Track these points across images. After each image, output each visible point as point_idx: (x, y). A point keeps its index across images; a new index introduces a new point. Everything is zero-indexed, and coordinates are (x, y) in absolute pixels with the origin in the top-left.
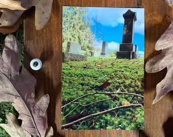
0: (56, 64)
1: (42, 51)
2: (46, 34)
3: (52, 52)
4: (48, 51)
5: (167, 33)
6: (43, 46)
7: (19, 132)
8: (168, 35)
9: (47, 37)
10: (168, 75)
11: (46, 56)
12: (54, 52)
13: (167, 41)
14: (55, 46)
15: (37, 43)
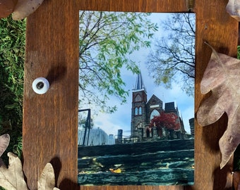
0: (69, 86)
1: (50, 67)
2: (57, 42)
3: (64, 69)
4: (58, 67)
5: (212, 67)
6: (52, 59)
7: (7, 177)
8: (213, 69)
9: (58, 47)
10: (232, 121)
11: (55, 74)
12: (68, 69)
13: (215, 77)
14: (70, 60)
15: (44, 55)
